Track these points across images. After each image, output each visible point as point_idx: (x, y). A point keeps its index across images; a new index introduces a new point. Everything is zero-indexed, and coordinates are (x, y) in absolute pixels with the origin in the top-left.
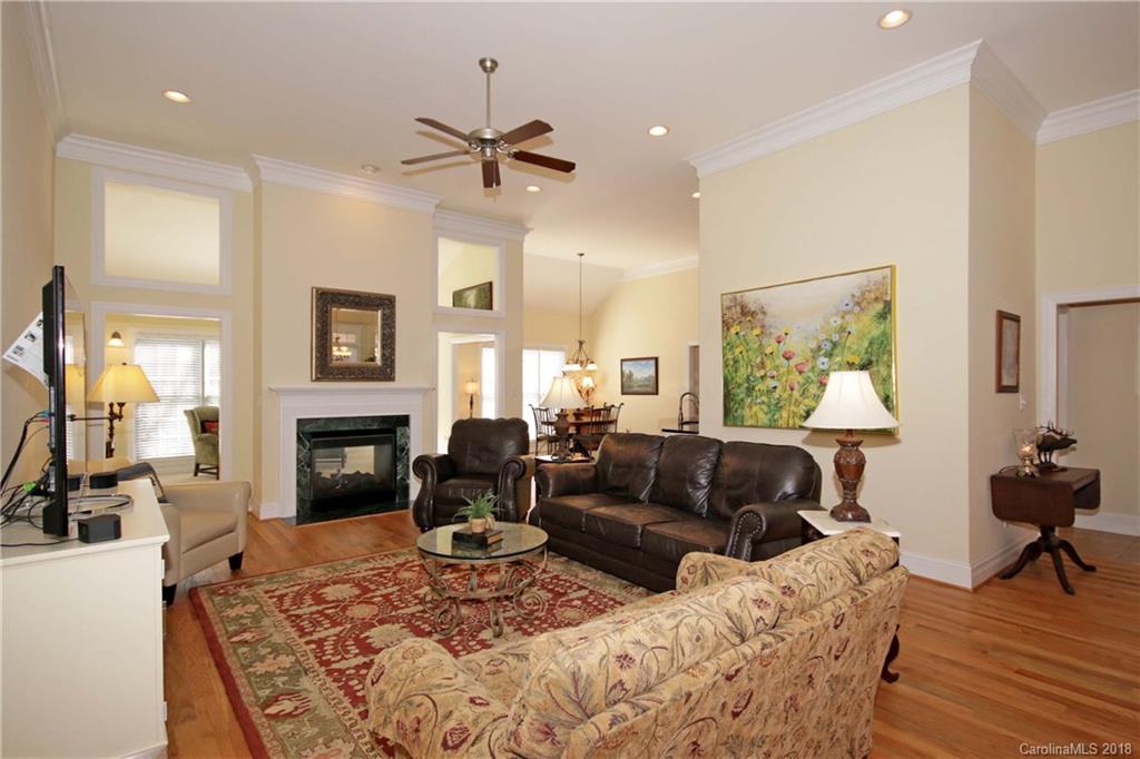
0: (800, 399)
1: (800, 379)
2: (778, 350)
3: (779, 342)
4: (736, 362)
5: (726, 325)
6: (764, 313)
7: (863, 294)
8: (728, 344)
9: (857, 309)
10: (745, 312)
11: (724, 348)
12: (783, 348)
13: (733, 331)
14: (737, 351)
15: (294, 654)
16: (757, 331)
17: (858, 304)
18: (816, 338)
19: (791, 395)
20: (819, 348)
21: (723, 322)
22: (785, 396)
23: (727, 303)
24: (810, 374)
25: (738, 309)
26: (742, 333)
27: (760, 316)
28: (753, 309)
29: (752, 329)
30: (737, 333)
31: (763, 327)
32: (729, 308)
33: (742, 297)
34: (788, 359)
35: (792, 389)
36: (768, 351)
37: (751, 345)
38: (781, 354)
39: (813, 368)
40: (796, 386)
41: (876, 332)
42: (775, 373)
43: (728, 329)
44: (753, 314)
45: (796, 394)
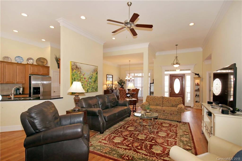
0: (87, 87)
1: (87, 83)
2: (83, 77)
3: (83, 75)
4: (75, 79)
5: (72, 69)
6: (81, 69)
7: (95, 69)
8: (73, 74)
9: (94, 72)
10: (77, 67)
11: (72, 75)
12: (84, 77)
13: (74, 71)
14: (75, 76)
15: (180, 139)
16: (79, 72)
17: (94, 71)
18: (89, 76)
19: (85, 86)
20: (90, 78)
21: (72, 68)
22: (84, 86)
23: (73, 64)
24: (88, 82)
25: (75, 66)
26: (76, 72)
27: (80, 69)
28: (78, 67)
29: (78, 71)
30: (75, 72)
31: (81, 72)
32: (73, 65)
33: (76, 64)
34: (85, 79)
35: (85, 85)
36: (81, 77)
37: (78, 75)
38: (84, 78)
39: (89, 81)
40: (86, 85)
41: (96, 76)
42: (83, 82)
43: (73, 70)
44: (78, 68)
45: (86, 86)
